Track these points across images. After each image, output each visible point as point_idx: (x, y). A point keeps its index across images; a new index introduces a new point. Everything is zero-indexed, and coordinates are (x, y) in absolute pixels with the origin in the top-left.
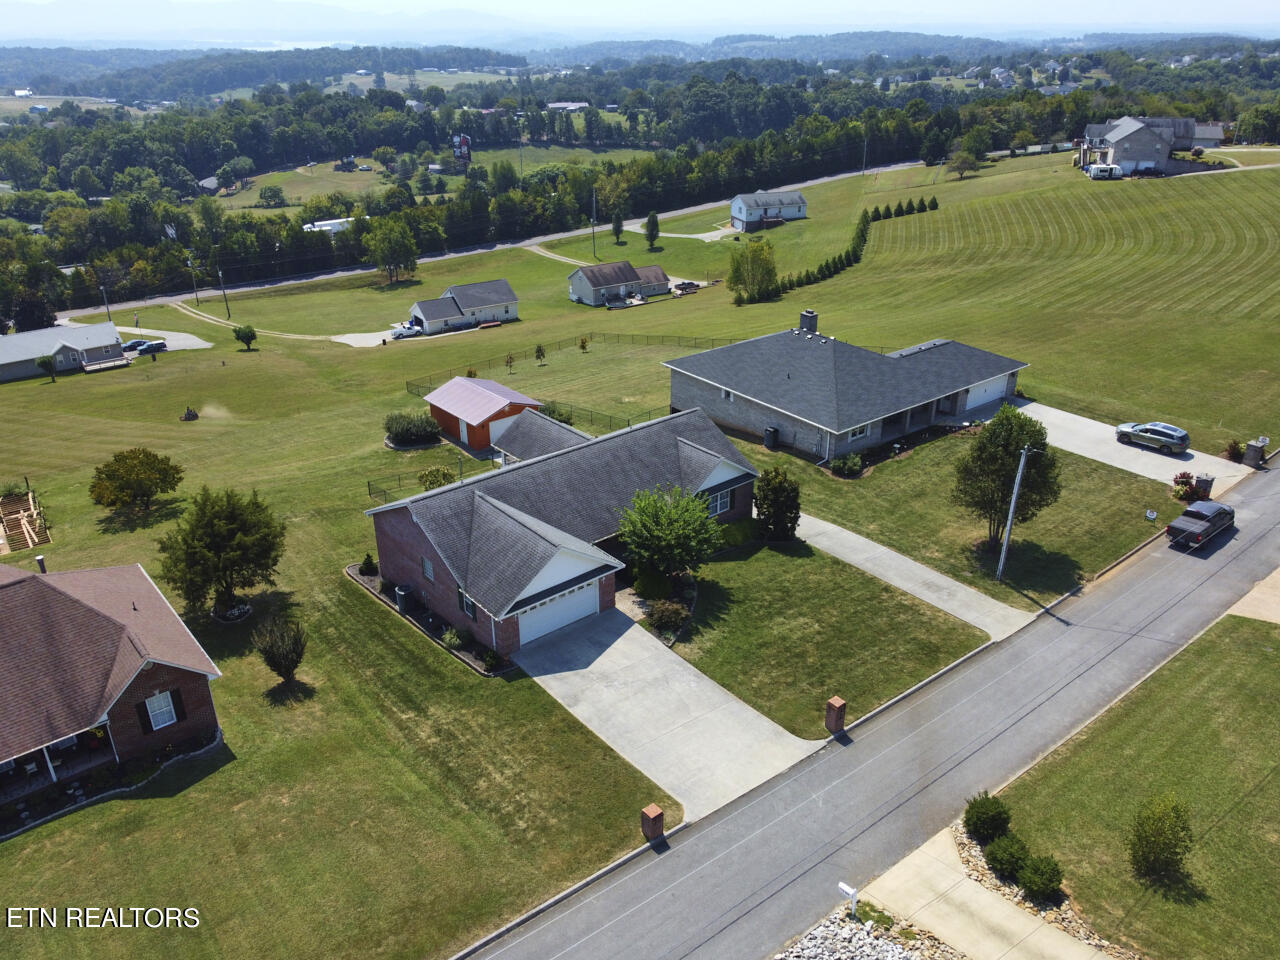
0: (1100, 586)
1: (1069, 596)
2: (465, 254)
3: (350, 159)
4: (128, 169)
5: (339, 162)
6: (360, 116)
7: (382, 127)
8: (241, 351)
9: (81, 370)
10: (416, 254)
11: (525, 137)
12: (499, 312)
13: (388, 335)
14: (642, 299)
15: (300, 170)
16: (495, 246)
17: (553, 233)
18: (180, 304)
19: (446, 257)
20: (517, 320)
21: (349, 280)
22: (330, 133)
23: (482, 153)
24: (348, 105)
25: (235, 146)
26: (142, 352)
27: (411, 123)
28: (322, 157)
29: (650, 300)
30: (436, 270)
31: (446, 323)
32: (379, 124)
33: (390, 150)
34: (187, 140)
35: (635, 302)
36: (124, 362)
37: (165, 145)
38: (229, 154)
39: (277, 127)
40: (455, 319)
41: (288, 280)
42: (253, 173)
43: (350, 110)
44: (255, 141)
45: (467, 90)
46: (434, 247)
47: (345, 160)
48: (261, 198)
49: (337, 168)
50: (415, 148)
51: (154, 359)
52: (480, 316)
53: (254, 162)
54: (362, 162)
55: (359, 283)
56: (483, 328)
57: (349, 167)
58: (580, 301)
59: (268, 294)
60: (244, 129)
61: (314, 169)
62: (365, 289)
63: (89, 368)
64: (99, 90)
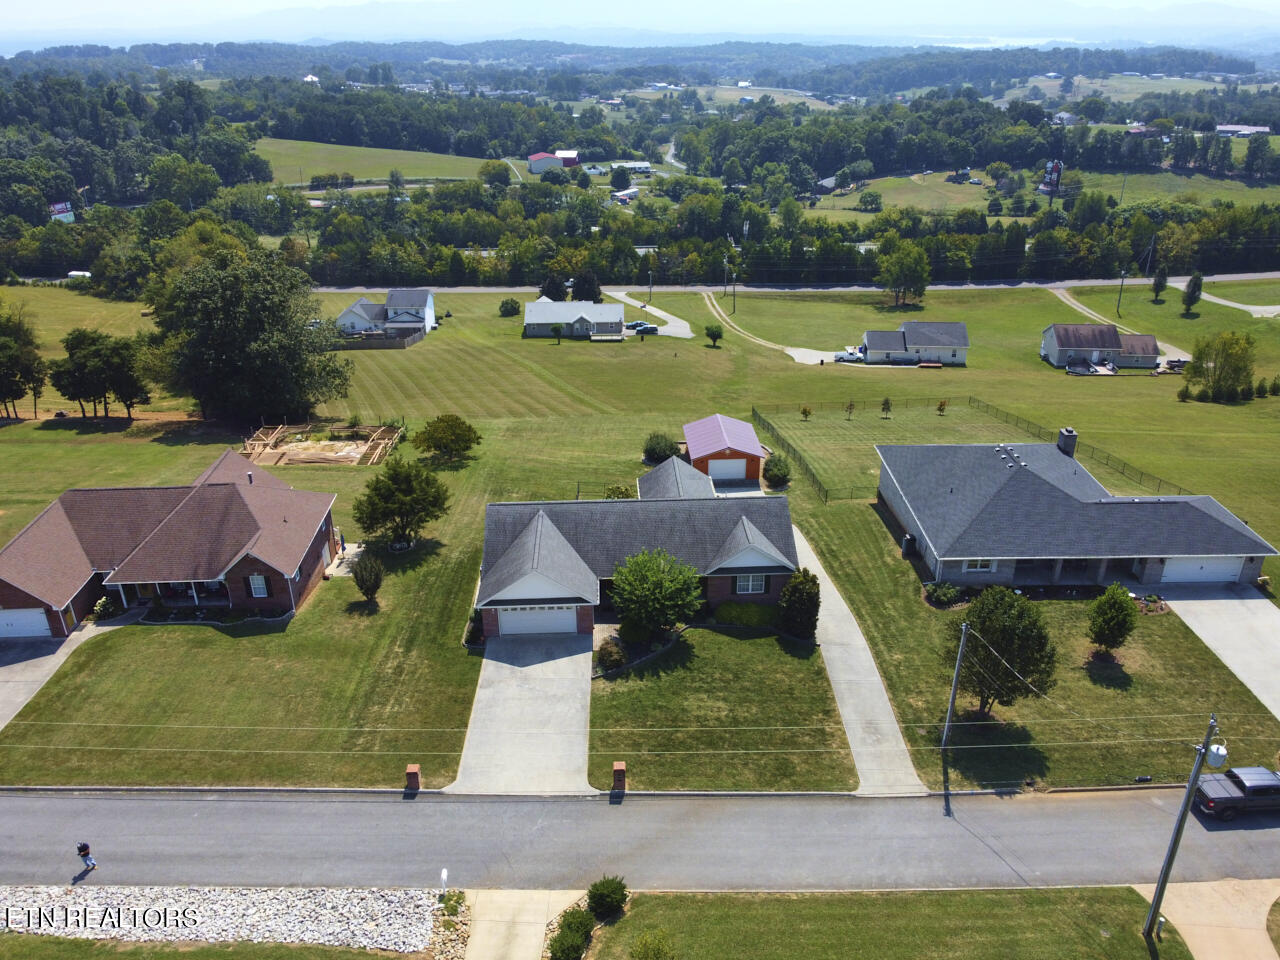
0: (1040, 800)
1: (992, 793)
2: (985, 287)
3: (965, 171)
4: (767, 164)
5: (954, 173)
6: (990, 129)
7: (1009, 141)
8: (708, 346)
9: (587, 338)
10: (926, 280)
11: (1166, 163)
12: (947, 356)
13: (829, 357)
14: (1113, 369)
15: (915, 178)
16: (1020, 283)
17: (1092, 278)
18: (710, 294)
19: (964, 287)
20: (963, 365)
21: (859, 296)
22: (952, 144)
23: (1109, 176)
24: (981, 117)
25: (864, 150)
26: (639, 332)
27: (1040, 139)
28: (938, 166)
29: (1120, 372)
30: (947, 299)
31: (888, 355)
32: (1006, 138)
33: (1005, 165)
34: (824, 141)
35: (1102, 370)
36: (619, 338)
37: (805, 145)
38: (856, 156)
39: (907, 134)
40: (899, 353)
41: (807, 286)
42: (872, 176)
43: (982, 122)
44: (882, 146)
45: (1153, 101)
46: (956, 276)
47: (960, 172)
48: (861, 201)
49: (950, 179)
50: (1034, 165)
51: (642, 339)
52: (924, 355)
53: (874, 166)
54: (975, 175)
55: (865, 300)
56: (922, 367)
57: (959, 180)
58: (1045, 359)
59: (783, 297)
60: (876, 134)
61: (927, 177)
62: (868, 306)
63: (593, 338)
64: (804, 83)
